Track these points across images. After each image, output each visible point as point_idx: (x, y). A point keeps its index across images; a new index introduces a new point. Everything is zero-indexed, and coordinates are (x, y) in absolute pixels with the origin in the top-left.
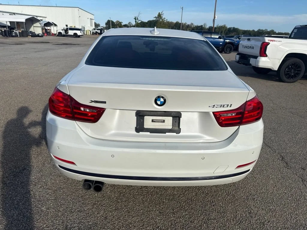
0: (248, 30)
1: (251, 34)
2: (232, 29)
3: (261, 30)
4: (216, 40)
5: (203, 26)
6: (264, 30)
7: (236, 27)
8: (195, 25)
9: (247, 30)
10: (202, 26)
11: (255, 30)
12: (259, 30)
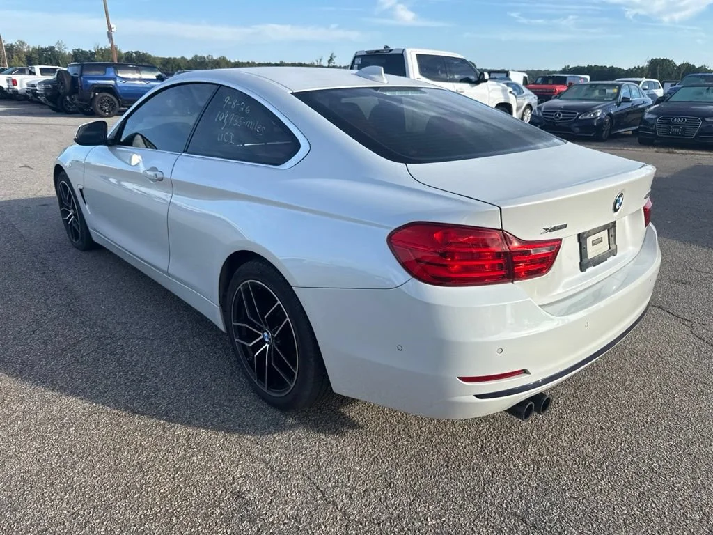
0: (172, 57)
1: (182, 65)
2: (134, 54)
3: (201, 57)
4: (128, 82)
5: (56, 49)
6: (206, 56)
7: (142, 51)
8: (31, 47)
9: (169, 59)
10: (52, 49)
11: (185, 57)
12: (196, 57)
